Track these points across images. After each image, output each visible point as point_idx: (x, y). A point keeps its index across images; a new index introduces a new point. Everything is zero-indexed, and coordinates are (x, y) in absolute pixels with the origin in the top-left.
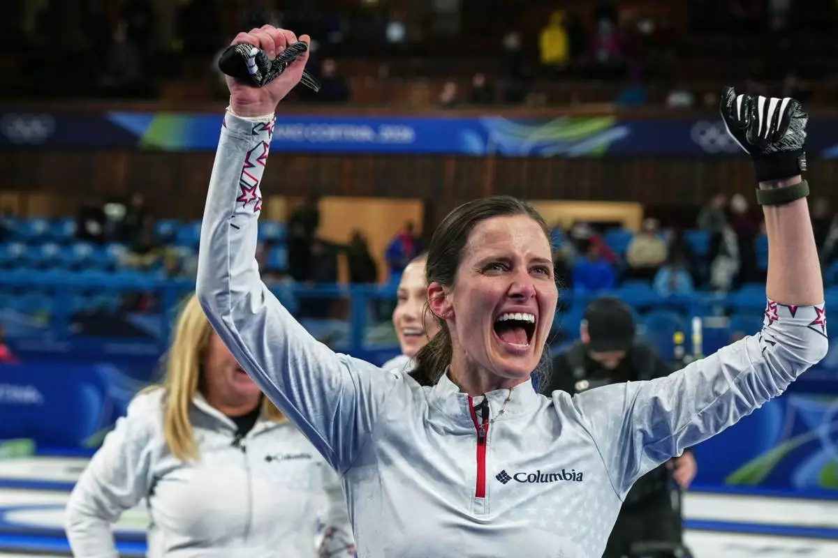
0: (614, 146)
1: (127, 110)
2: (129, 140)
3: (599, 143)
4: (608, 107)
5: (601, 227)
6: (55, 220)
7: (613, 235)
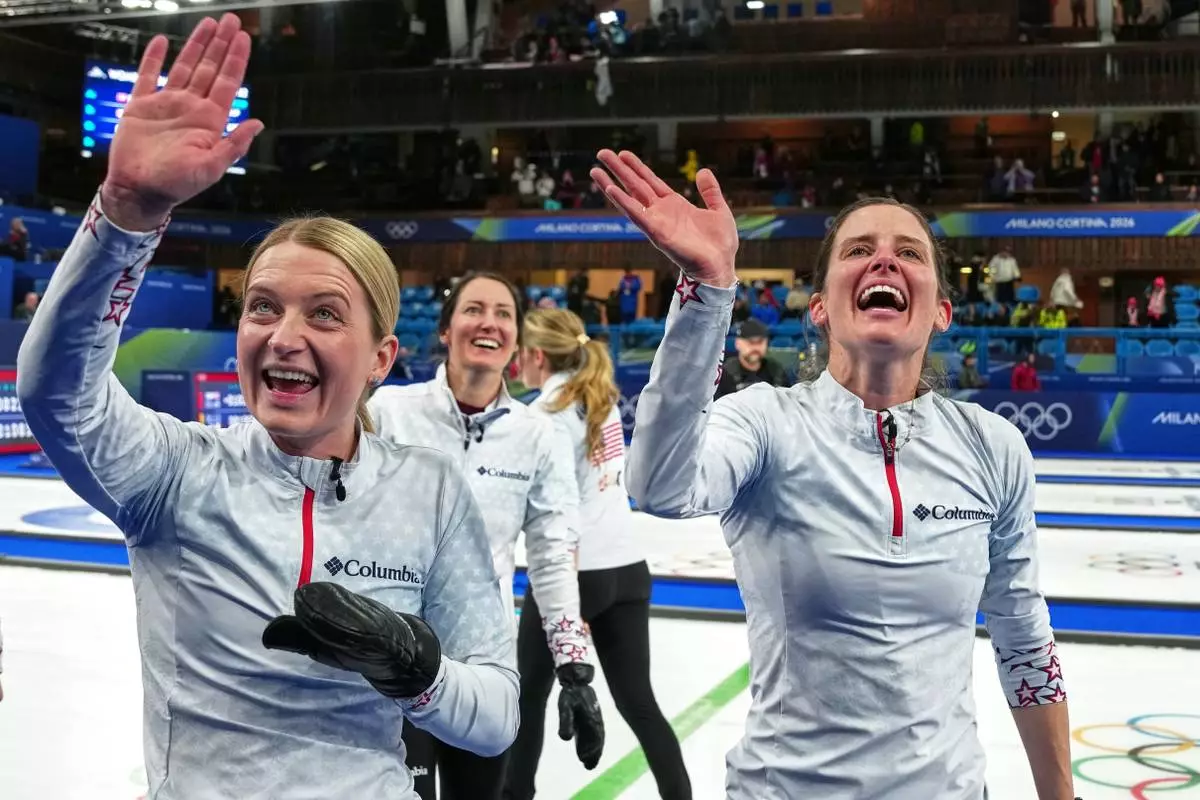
0: (776, 232)
1: (458, 217)
2: (466, 236)
3: (766, 231)
4: (771, 208)
5: (771, 284)
6: (421, 288)
7: (776, 290)
